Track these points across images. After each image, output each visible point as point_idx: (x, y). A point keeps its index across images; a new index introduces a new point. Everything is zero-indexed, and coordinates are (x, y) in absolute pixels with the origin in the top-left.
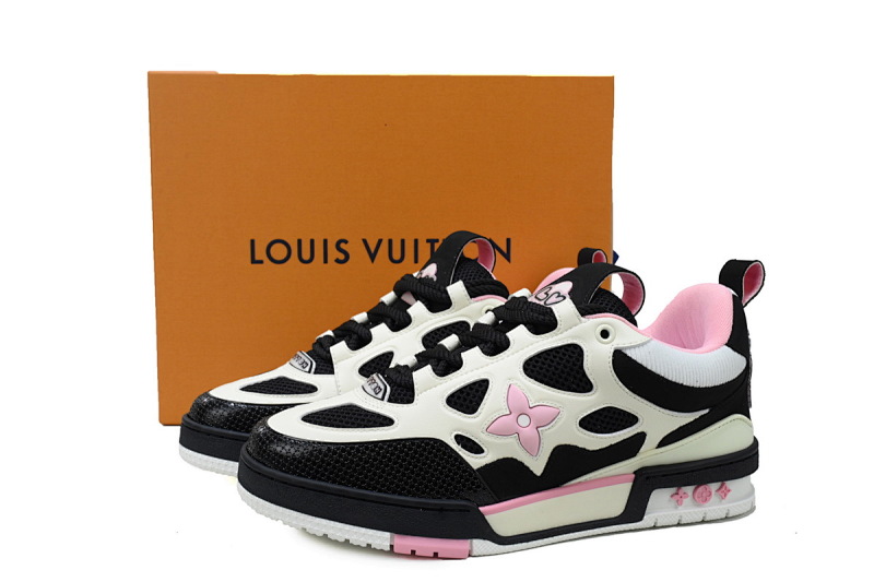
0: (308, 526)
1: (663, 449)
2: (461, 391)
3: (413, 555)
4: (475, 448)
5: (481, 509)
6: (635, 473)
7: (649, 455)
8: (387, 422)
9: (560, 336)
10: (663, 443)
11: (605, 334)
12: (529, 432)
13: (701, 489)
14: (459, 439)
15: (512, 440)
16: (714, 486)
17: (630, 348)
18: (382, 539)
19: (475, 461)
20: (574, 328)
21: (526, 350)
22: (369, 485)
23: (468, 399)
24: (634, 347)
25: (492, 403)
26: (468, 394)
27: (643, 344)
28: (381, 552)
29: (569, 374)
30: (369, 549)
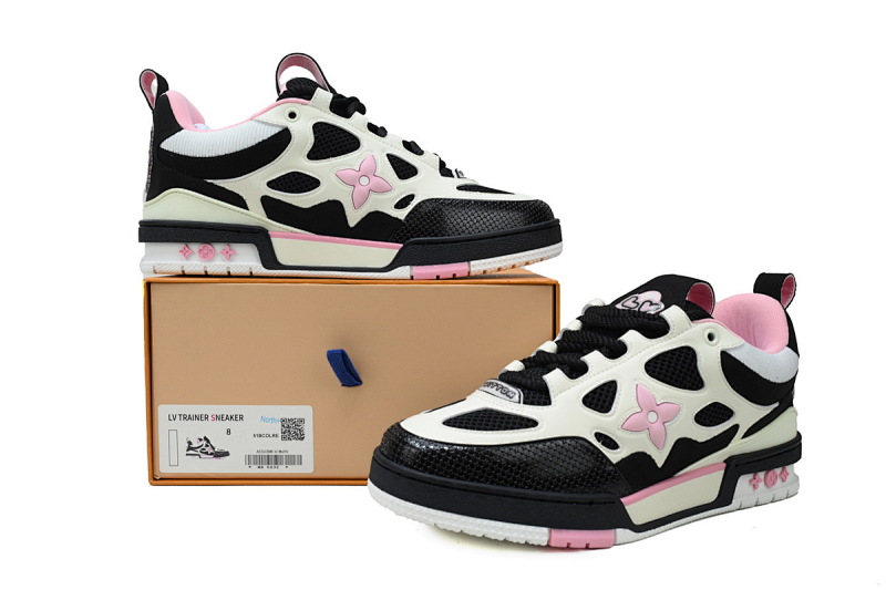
0: (439, 522)
1: (747, 439)
2: (594, 392)
3: (568, 548)
4: (613, 445)
5: (623, 500)
6: (725, 461)
7: (738, 446)
8: (531, 423)
9: (673, 339)
10: (747, 435)
11: (711, 337)
12: (658, 426)
13: (771, 473)
14: (599, 436)
15: (644, 435)
16: (778, 471)
17: (732, 349)
18: (539, 534)
19: (614, 456)
20: (686, 333)
21: (643, 352)
22: (525, 484)
23: (601, 398)
24: (736, 348)
25: (623, 401)
26: (601, 395)
27: (740, 347)
28: (539, 547)
29: (686, 374)
30: (528, 546)
